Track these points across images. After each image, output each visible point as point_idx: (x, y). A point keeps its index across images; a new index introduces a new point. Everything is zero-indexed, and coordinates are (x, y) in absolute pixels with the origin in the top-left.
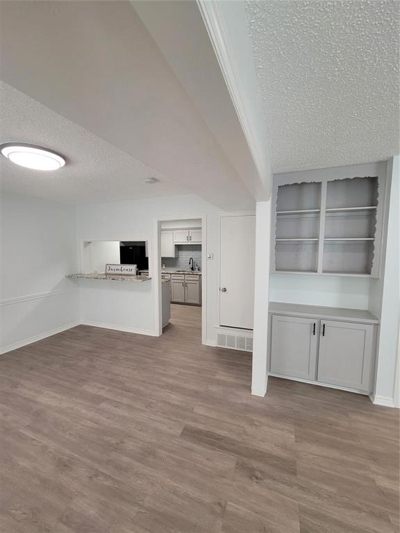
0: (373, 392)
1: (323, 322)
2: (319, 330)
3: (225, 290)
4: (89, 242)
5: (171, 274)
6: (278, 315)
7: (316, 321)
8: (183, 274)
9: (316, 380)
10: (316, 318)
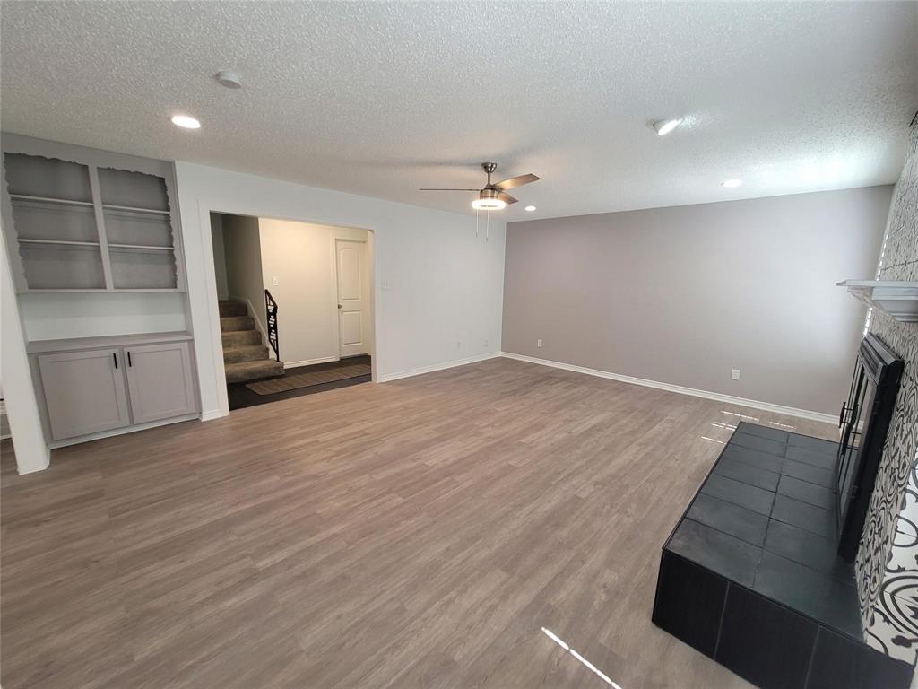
0: (197, 411)
1: (127, 350)
2: (123, 360)
6: (48, 353)
7: (116, 351)
9: (132, 423)
10: (115, 347)
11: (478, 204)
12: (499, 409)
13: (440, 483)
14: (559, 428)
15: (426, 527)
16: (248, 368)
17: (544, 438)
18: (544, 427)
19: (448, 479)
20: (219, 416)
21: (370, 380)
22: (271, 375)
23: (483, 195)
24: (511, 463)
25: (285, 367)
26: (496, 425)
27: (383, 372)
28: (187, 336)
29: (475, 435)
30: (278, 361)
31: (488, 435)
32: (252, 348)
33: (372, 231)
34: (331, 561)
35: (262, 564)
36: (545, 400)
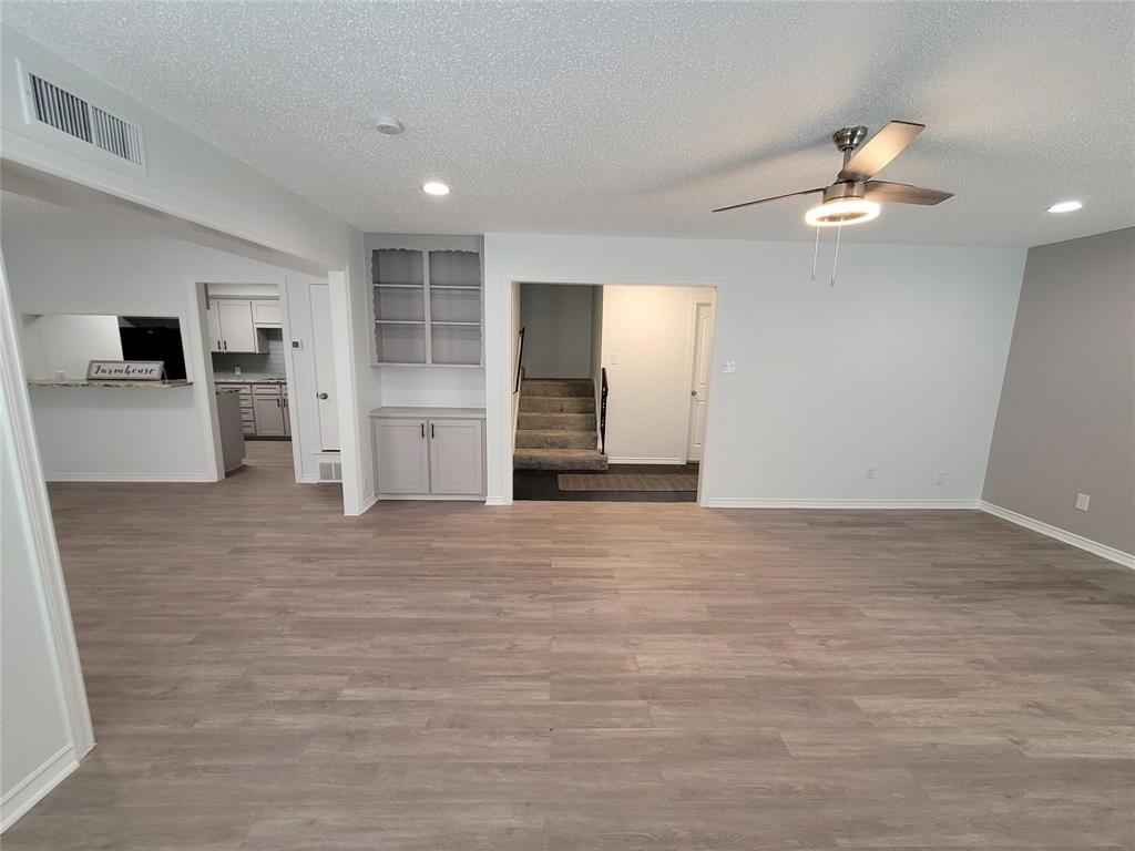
0: (485, 493)
1: (432, 422)
2: (428, 431)
3: (325, 397)
4: (37, 316)
5: (251, 384)
6: (381, 418)
7: (424, 422)
8: (278, 383)
9: (430, 493)
10: (425, 418)
11: (816, 215)
12: (868, 613)
13: (625, 703)
14: (990, 713)
15: (525, 767)
16: (571, 455)
17: (922, 722)
18: (948, 692)
19: (641, 703)
20: (502, 504)
21: (695, 500)
22: (592, 468)
23: (827, 194)
24: (785, 737)
25: (609, 462)
26: (832, 642)
27: (714, 492)
28: (478, 414)
29: (769, 646)
30: (603, 453)
31: (795, 656)
32: (580, 434)
33: (715, 287)
34: (391, 736)
35: (348, 693)
36: (1012, 631)
